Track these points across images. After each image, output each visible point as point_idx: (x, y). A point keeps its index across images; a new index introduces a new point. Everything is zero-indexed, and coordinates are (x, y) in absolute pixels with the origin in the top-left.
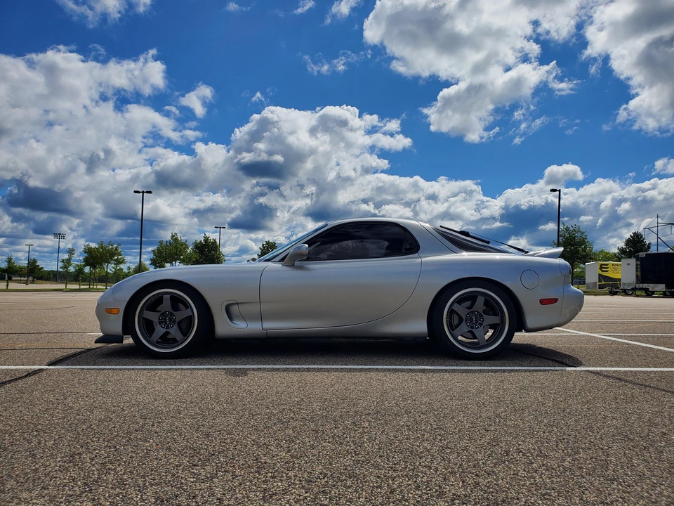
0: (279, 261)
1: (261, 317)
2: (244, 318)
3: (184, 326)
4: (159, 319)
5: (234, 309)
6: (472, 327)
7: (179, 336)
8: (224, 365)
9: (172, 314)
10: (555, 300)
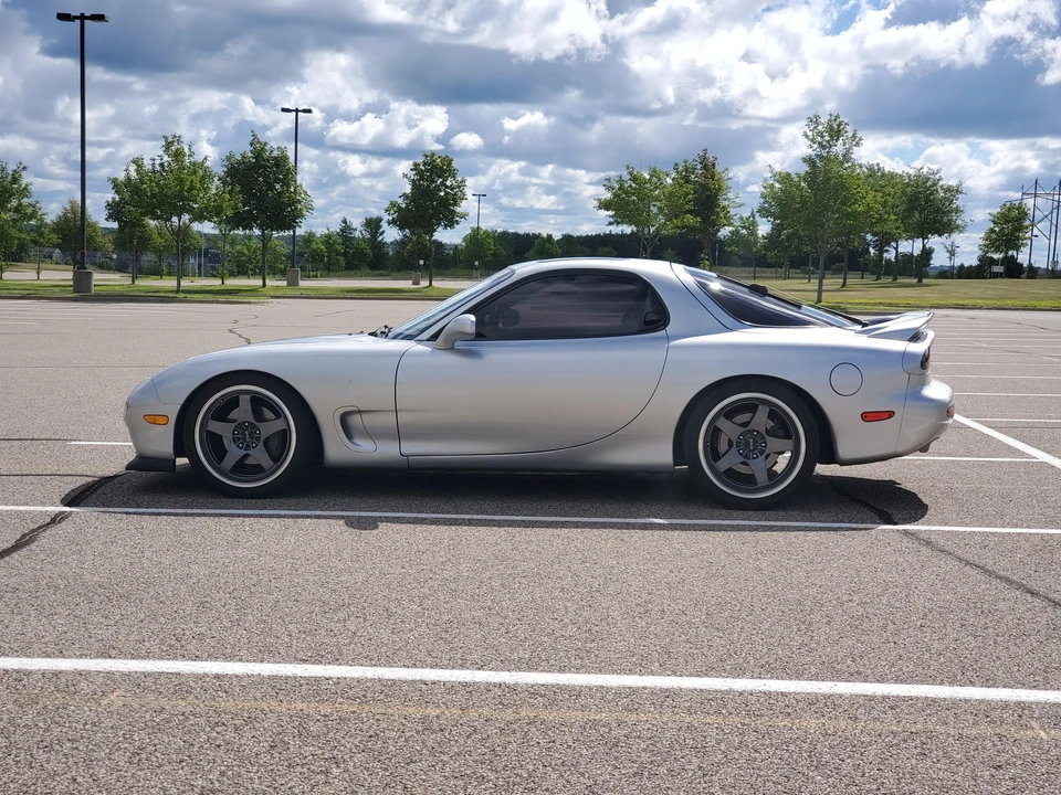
0: (428, 340)
1: (399, 434)
2: (371, 434)
3: (274, 445)
4: (234, 434)
5: (355, 420)
6: (747, 457)
7: (266, 462)
8: (342, 510)
9: (255, 427)
10: (890, 414)
